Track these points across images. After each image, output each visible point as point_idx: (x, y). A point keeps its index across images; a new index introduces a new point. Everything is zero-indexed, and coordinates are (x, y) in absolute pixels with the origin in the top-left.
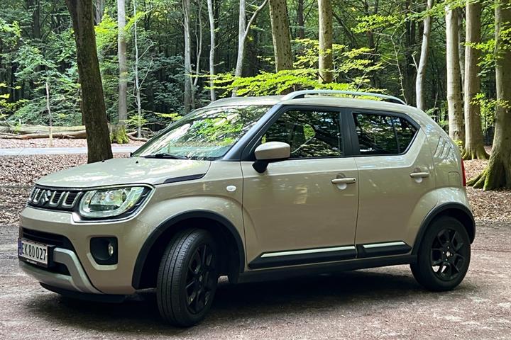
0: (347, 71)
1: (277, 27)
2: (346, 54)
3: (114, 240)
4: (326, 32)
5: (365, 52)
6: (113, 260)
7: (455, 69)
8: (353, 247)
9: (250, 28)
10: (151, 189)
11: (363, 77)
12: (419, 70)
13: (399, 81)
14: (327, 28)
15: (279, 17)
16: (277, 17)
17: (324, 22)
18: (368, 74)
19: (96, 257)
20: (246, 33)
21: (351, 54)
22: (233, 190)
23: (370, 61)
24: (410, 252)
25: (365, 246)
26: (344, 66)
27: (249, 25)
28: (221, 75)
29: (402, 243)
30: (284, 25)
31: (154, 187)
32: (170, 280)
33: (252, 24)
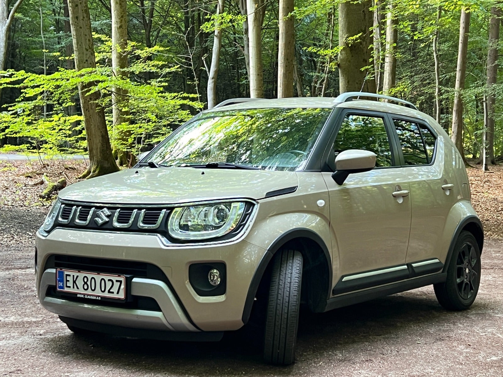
0: (137, 73)
1: (77, 18)
2: (138, 52)
3: (222, 266)
4: (121, 27)
5: (158, 51)
6: (221, 290)
7: (258, 75)
8: (406, 267)
9: (13, 16)
10: (254, 205)
11: (159, 79)
12: (211, 75)
13: (195, 86)
14: (121, 22)
15: (79, 6)
16: (77, 6)
17: (118, 15)
18: (165, 76)
19: (197, 287)
20: (8, 21)
21: (143, 53)
22: (323, 205)
23: (164, 63)
24: (442, 270)
25: (414, 265)
26: (135, 66)
27: (12, 13)
28: (11, 71)
29: (437, 261)
30: (85, 15)
31: (258, 203)
32: (286, 311)
33: (16, 11)
